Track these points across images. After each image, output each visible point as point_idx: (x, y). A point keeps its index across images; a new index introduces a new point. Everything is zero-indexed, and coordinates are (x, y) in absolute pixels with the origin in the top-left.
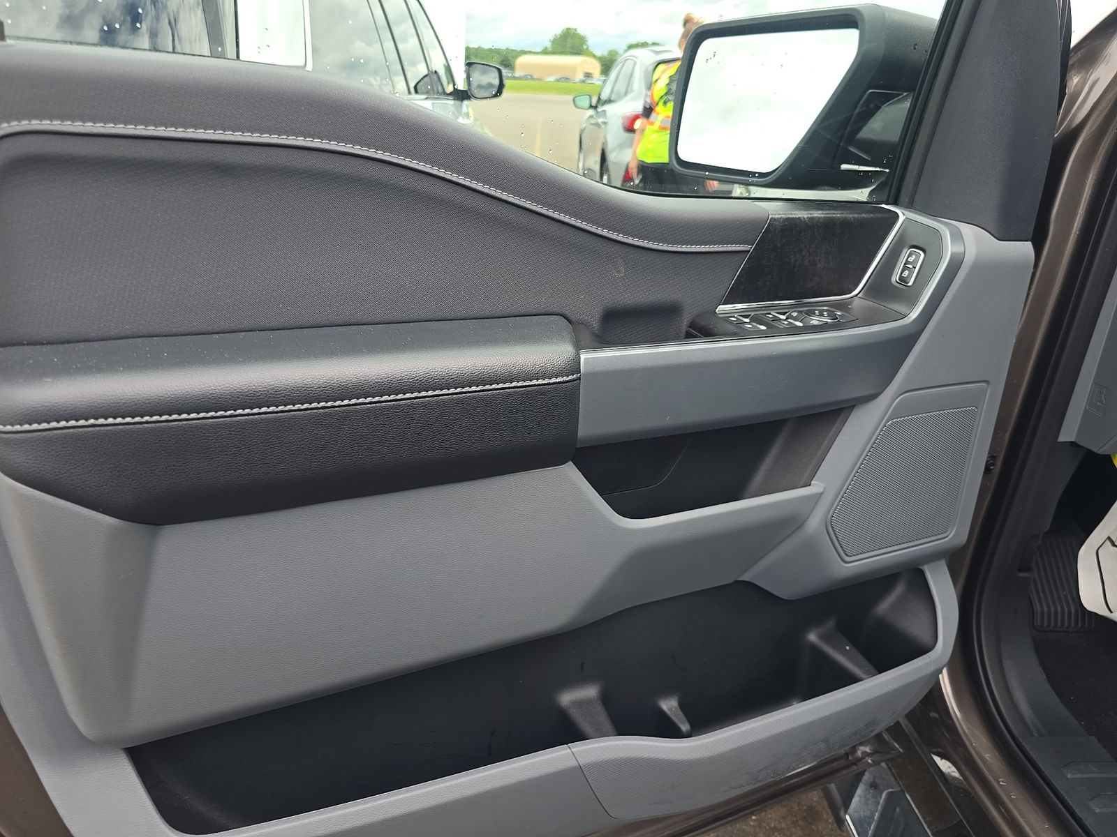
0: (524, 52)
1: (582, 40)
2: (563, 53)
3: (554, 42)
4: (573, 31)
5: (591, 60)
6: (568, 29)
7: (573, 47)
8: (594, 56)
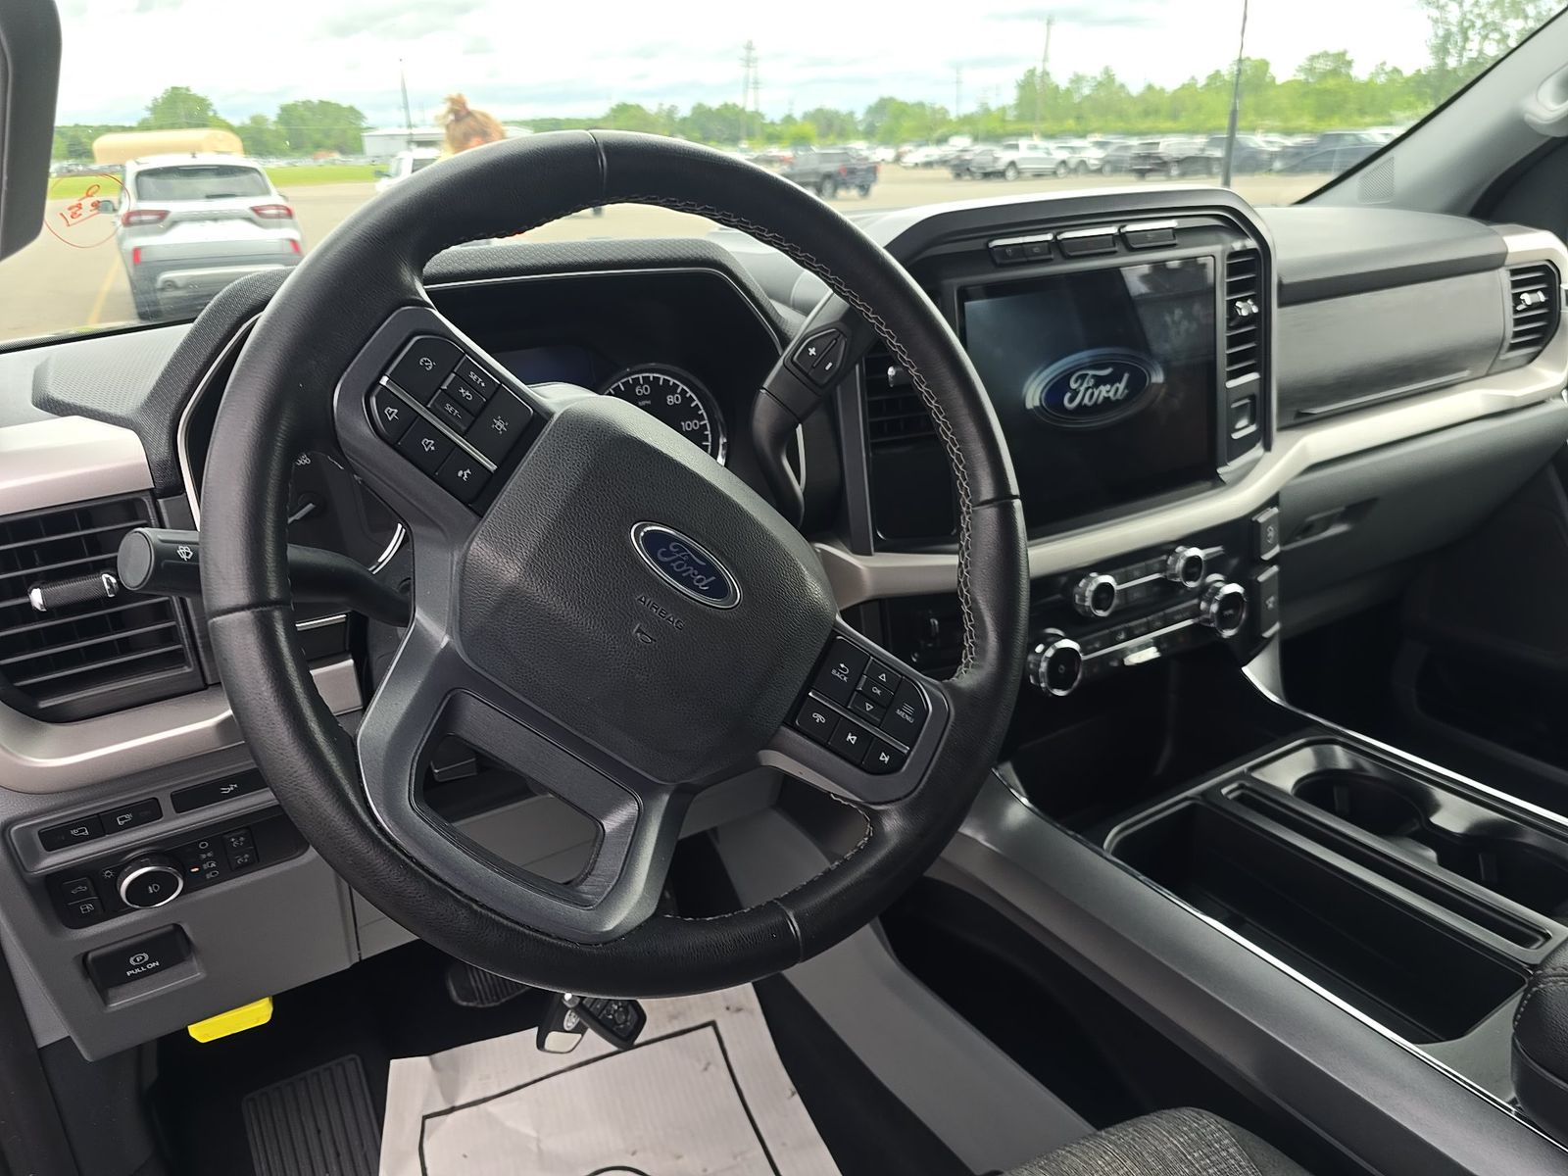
0: (109, 129)
1: (204, 105)
2: (173, 126)
3: (155, 109)
4: (184, 91)
5: (221, 133)
6: (174, 88)
7: (190, 115)
8: (230, 128)
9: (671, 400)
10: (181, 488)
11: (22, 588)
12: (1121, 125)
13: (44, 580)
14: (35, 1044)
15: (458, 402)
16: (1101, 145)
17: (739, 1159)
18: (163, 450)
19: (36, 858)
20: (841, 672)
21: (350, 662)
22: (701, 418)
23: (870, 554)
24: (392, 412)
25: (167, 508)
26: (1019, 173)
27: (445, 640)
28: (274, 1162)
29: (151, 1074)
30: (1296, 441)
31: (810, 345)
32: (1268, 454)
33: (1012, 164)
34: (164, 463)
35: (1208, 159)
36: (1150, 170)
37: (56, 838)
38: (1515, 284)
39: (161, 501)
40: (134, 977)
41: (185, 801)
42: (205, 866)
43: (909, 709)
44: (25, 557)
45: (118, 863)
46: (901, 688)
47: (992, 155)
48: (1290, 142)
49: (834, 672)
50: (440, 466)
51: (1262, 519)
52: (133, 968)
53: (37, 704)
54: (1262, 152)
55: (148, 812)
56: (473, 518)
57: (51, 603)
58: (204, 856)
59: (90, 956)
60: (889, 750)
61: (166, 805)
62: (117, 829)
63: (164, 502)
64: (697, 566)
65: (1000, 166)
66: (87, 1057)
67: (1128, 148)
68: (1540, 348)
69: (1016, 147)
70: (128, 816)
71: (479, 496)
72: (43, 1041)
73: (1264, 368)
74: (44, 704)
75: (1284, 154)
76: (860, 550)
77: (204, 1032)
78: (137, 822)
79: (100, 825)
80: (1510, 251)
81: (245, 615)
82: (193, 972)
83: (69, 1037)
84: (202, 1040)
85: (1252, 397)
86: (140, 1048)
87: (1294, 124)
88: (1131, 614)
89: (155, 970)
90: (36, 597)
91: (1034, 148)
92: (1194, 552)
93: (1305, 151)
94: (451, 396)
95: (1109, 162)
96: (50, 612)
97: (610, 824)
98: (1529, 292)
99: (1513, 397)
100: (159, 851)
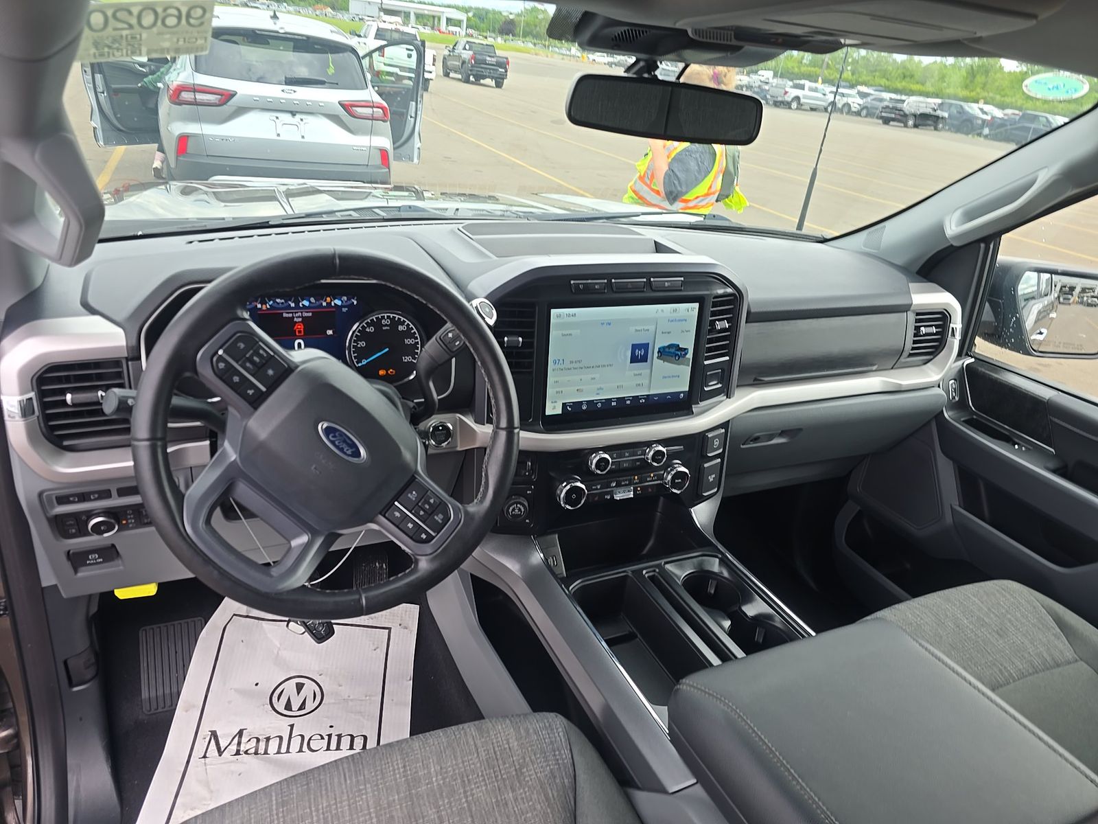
9: (401, 328)
10: (139, 358)
11: (63, 392)
12: (883, 82)
13: (73, 391)
14: (41, 585)
15: (253, 363)
16: (863, 95)
17: (367, 698)
18: (134, 342)
19: (53, 507)
20: (413, 495)
21: (207, 443)
22: (416, 338)
23: (484, 424)
24: (222, 365)
25: (132, 367)
26: (800, 106)
27: (233, 458)
28: (151, 660)
29: (94, 609)
30: (750, 394)
31: (450, 332)
32: (728, 399)
33: (797, 98)
34: (133, 347)
35: (938, 117)
36: (894, 120)
37: (63, 500)
38: (917, 321)
39: (130, 363)
40: (90, 564)
41: (123, 492)
42: (130, 521)
43: (441, 516)
44: (67, 379)
45: (90, 514)
46: (441, 507)
47: (784, 89)
48: (998, 113)
49: (409, 495)
50: (240, 388)
51: (710, 435)
52: (90, 560)
53: (62, 442)
54: (977, 118)
55: (106, 494)
56: (252, 409)
57: (75, 402)
58: (129, 517)
59: (71, 552)
60: (427, 533)
61: (114, 493)
62: (90, 500)
63: (132, 364)
64: (348, 444)
65: (788, 98)
66: (63, 595)
67: (881, 100)
68: (932, 357)
69: (802, 87)
70: (96, 496)
71: (256, 401)
72: (45, 584)
73: (732, 354)
74: (66, 443)
75: (993, 123)
76: (479, 421)
77: (122, 594)
78: (100, 498)
79: (83, 497)
80: (914, 303)
81: (147, 443)
82: (119, 566)
83: (56, 585)
84: (121, 598)
85: (723, 370)
86: (90, 596)
87: (1008, 100)
88: (620, 474)
89: (100, 563)
90: (69, 397)
91: (816, 90)
92: (660, 448)
93: (1008, 123)
94: (251, 360)
95: (866, 107)
96: (74, 405)
97: (294, 543)
98: (925, 326)
99: (901, 385)
100: (107, 512)
